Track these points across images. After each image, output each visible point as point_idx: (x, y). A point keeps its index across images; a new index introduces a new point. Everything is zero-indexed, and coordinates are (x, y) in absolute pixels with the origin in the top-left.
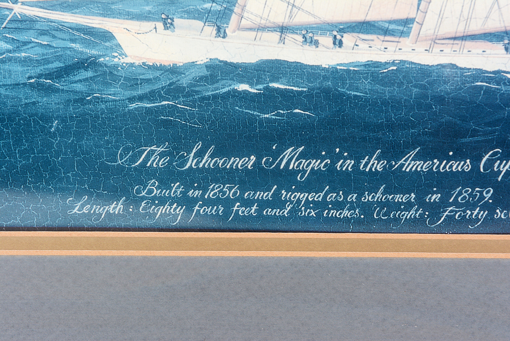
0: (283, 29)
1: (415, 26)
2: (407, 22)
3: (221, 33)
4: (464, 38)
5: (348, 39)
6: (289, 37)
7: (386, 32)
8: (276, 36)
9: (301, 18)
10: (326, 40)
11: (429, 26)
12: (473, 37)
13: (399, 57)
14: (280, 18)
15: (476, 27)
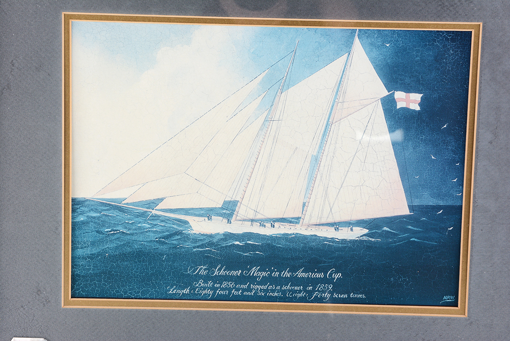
0: (252, 221)
1: (301, 220)
2: (298, 218)
3: (229, 222)
4: (319, 225)
5: (276, 224)
6: (255, 223)
7: (291, 222)
8: (250, 223)
9: (259, 217)
10: (268, 225)
11: (306, 221)
12: (323, 225)
13: (295, 232)
14: (251, 217)
15: (324, 221)
